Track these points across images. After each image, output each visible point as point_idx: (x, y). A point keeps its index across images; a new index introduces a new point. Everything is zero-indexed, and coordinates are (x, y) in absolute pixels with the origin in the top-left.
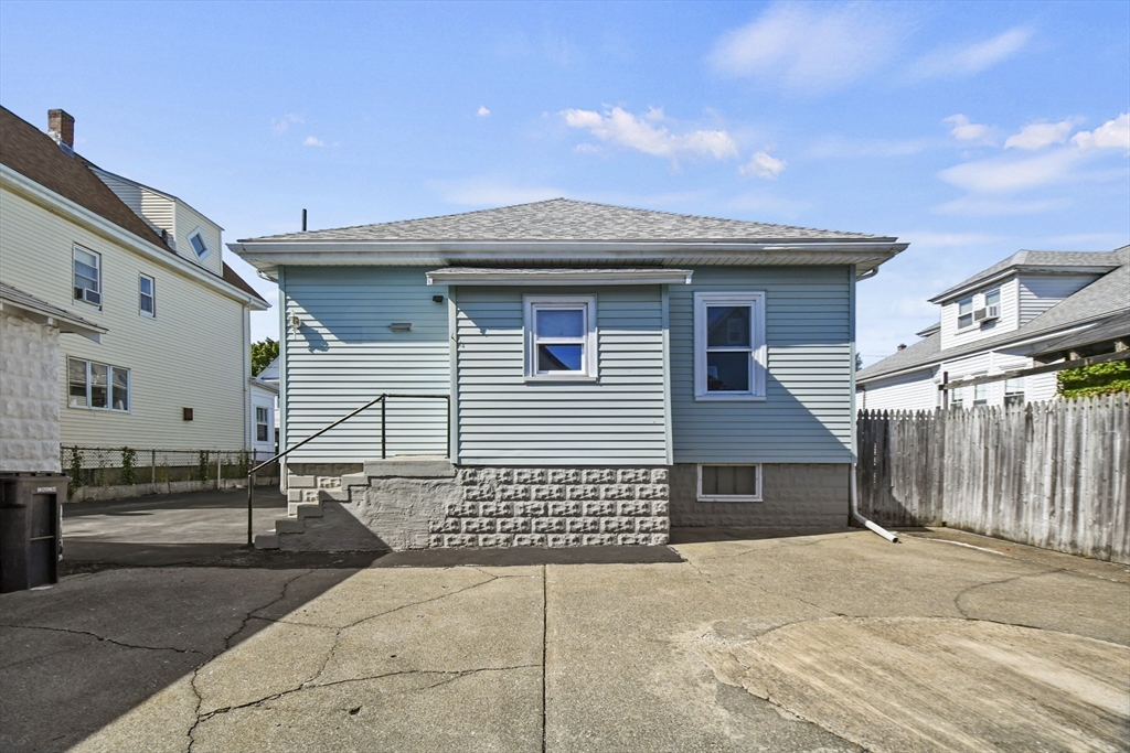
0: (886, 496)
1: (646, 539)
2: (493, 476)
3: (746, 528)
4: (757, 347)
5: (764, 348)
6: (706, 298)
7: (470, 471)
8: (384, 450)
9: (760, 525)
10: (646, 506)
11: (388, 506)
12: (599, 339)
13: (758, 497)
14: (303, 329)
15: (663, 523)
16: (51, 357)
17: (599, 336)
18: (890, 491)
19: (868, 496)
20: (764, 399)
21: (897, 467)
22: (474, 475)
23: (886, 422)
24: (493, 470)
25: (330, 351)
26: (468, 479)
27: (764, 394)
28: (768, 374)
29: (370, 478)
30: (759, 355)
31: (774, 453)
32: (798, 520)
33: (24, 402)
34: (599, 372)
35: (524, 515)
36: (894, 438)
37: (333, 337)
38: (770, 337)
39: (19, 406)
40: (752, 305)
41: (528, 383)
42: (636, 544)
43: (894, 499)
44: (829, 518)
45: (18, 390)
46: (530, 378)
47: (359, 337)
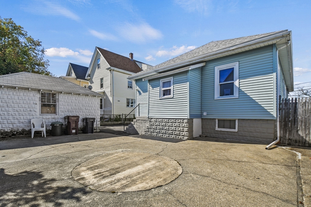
0: (295, 133)
1: (183, 138)
2: (154, 120)
3: (231, 140)
4: (236, 80)
5: (238, 80)
6: (218, 68)
7: (150, 119)
8: (139, 115)
9: (236, 139)
10: (183, 129)
11: (139, 126)
12: (173, 87)
13: (236, 130)
14: (138, 91)
15: (187, 134)
17: (173, 86)
18: (297, 131)
19: (286, 133)
20: (238, 97)
21: (302, 122)
22: (151, 120)
23: (296, 103)
24: (154, 119)
25: (142, 95)
26: (150, 121)
27: (238, 96)
28: (239, 89)
29: (137, 120)
30: (236, 83)
31: (242, 115)
32: (251, 139)
33: (95, 108)
34: (173, 95)
35: (159, 129)
36: (300, 110)
37: (142, 92)
38: (240, 76)
39: (94, 109)
40: (234, 67)
41: (160, 99)
42: (181, 139)
43: (299, 135)
44: (264, 139)
45: (94, 107)
46: (161, 98)
47: (145, 92)
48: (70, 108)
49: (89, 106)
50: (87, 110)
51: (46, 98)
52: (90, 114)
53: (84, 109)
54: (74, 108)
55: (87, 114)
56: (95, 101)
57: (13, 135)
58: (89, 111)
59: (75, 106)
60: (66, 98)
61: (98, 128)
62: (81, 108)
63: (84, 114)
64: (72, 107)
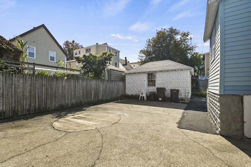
16: (187, 74)
33: (183, 81)
45: (182, 79)
48: (163, 82)
49: (178, 79)
50: (177, 82)
51: (153, 76)
52: (179, 86)
53: (174, 82)
54: (166, 81)
55: (176, 86)
56: (184, 74)
57: (136, 97)
58: (178, 84)
59: (167, 80)
60: (161, 75)
61: (187, 99)
62: (171, 81)
63: (174, 86)
64: (165, 81)
